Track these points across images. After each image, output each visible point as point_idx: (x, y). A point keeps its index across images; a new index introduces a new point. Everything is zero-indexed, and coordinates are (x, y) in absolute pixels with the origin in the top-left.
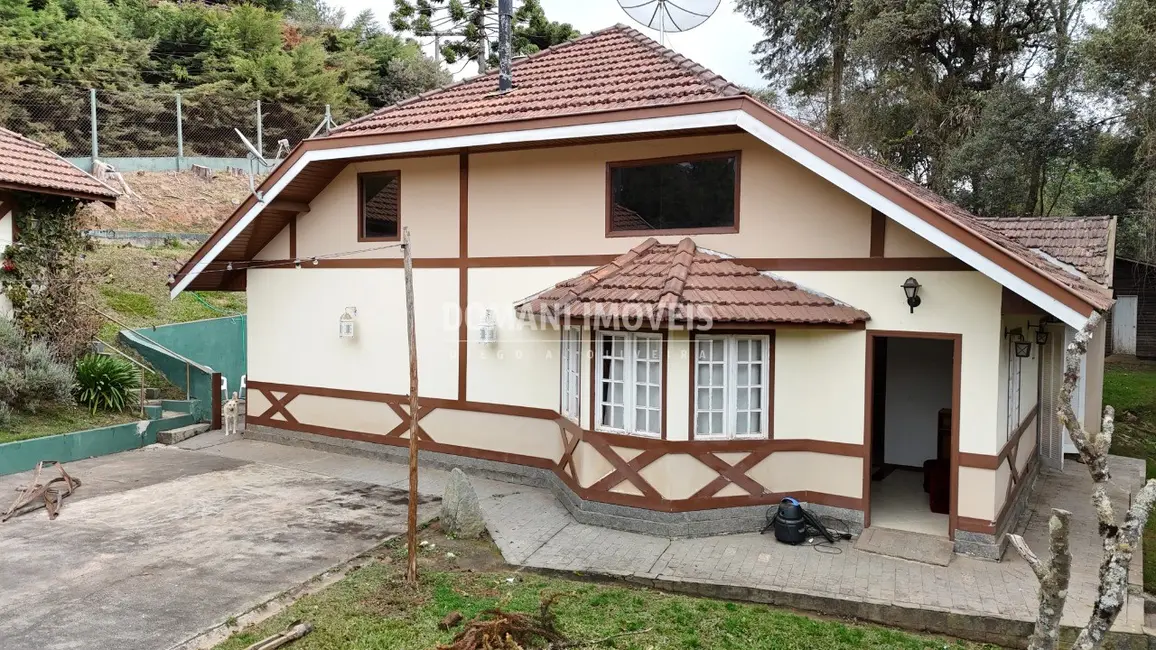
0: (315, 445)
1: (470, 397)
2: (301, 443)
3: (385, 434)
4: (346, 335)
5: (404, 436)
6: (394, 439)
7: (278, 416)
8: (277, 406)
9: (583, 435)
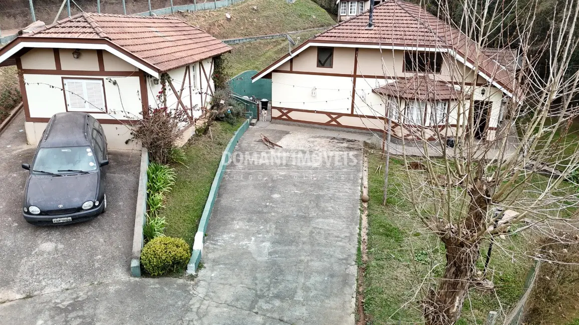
2: (294, 125)
3: (325, 122)
4: (314, 95)
5: (331, 123)
6: (328, 124)
7: (284, 117)
8: (284, 114)
9: (401, 125)
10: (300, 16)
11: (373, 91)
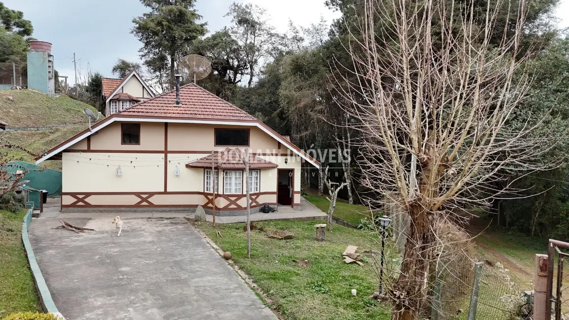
0: (101, 212)
1: (168, 190)
2: (94, 211)
3: (133, 204)
4: (119, 174)
5: (142, 204)
6: (138, 205)
7: (81, 203)
8: (79, 200)
9: (220, 196)
10: (68, 110)
11: (188, 166)
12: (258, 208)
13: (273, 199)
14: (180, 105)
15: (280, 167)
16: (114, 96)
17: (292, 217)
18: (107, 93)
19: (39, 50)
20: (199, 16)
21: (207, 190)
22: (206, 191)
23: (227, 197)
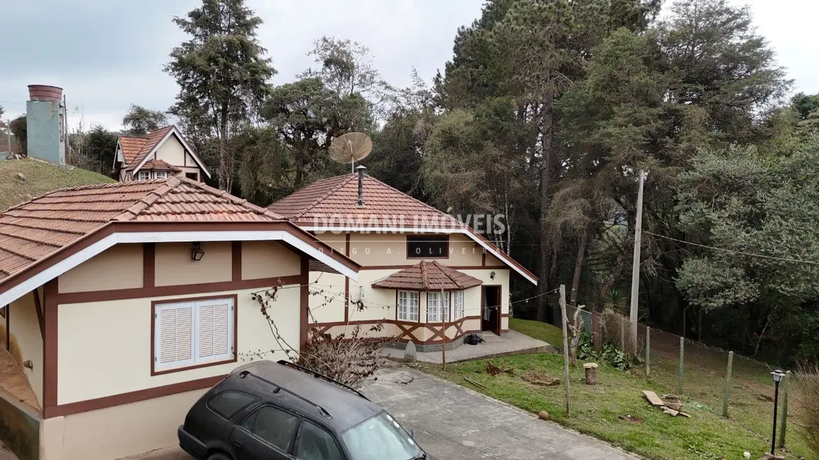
1: (350, 319)
9: (423, 325)
11: (374, 286)
12: (462, 339)
13: (476, 325)
14: (364, 206)
15: (484, 284)
16: (145, 164)
17: (513, 350)
18: (131, 158)
19: (47, 99)
20: (262, 49)
21: (401, 317)
22: (399, 319)
23: (430, 326)
